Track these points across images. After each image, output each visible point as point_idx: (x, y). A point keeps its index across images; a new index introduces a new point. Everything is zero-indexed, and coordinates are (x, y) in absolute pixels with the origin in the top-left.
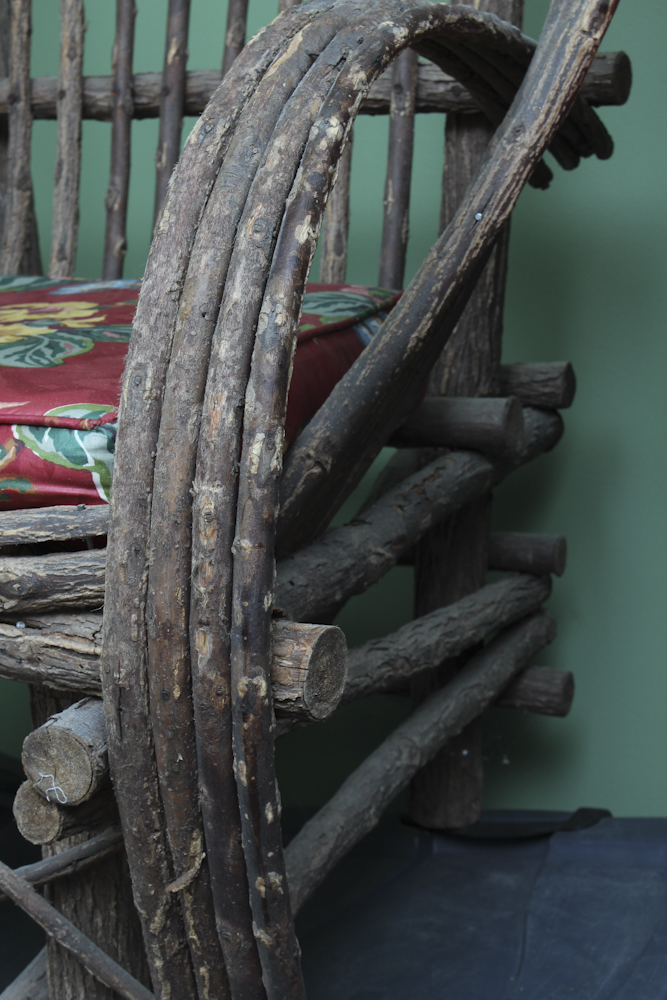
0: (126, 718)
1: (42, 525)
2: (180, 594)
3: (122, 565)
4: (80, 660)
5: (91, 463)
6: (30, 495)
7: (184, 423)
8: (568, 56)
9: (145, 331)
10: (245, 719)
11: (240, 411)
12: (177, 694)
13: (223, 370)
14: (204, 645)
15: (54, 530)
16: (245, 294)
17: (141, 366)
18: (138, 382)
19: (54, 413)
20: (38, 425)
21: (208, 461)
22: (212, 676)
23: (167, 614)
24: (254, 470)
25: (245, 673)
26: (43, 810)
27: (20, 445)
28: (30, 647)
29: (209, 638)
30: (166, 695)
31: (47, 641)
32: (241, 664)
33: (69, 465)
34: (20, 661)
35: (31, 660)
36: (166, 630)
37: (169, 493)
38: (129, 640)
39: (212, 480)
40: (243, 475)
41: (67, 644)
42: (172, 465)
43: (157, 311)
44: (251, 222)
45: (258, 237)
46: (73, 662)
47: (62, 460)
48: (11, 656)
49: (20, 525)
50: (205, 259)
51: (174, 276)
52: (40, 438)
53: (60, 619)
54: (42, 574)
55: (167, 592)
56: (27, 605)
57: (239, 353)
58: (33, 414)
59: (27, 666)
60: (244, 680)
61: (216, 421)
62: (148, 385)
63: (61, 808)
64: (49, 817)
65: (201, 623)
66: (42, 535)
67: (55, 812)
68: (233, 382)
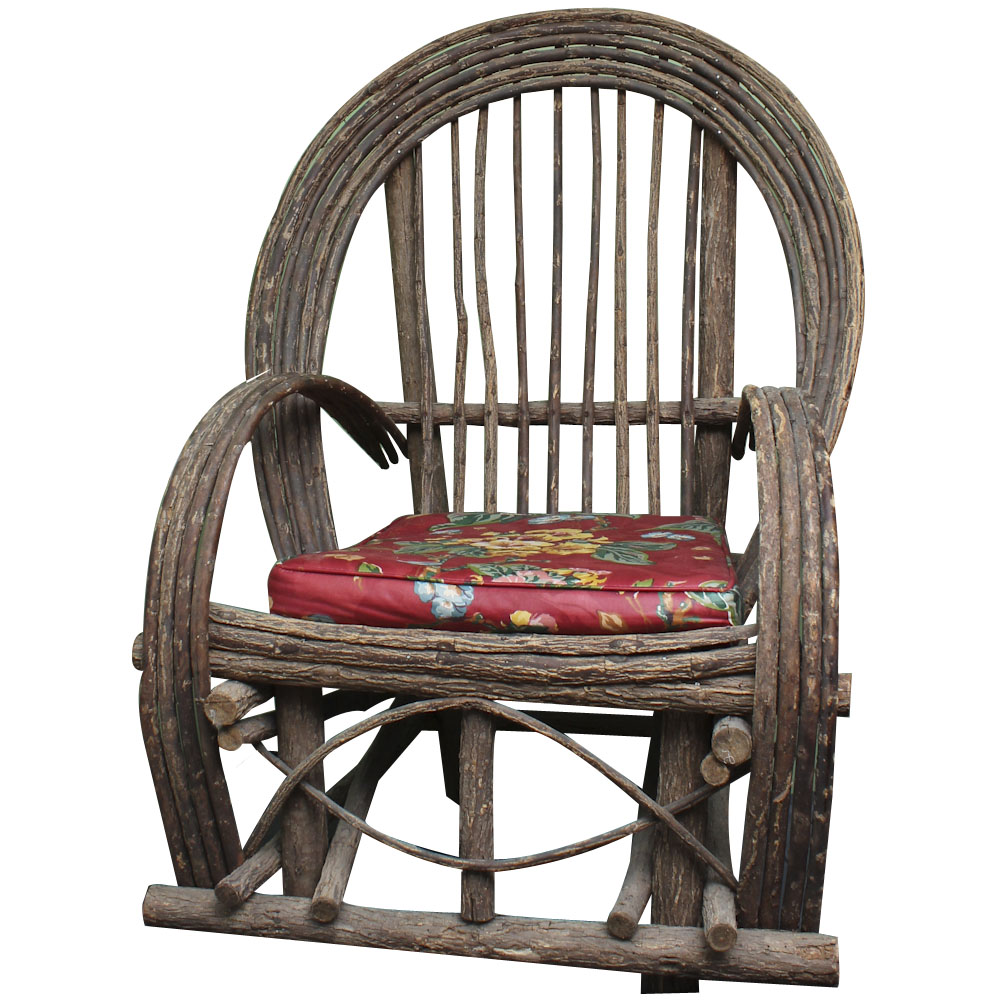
0: (768, 721)
1: (712, 637)
2: (797, 662)
3: (769, 651)
4: (733, 698)
5: (728, 607)
6: (701, 624)
7: (795, 586)
8: (838, 410)
9: (769, 547)
10: (829, 715)
11: (822, 580)
12: (795, 707)
13: (813, 563)
14: (811, 683)
15: (720, 638)
16: (815, 529)
17: (770, 563)
18: (770, 570)
19: (704, 585)
20: (699, 591)
21: (812, 602)
22: (815, 697)
23: (792, 671)
24: (832, 605)
25: (831, 694)
26: (719, 769)
27: (693, 600)
28: (706, 695)
29: (814, 681)
30: (790, 708)
31: (715, 690)
32: (829, 691)
33: (718, 609)
34: (698, 701)
35: (704, 700)
36: (791, 679)
37: (791, 617)
38: (771, 685)
39: (814, 611)
40: (827, 608)
41: (727, 691)
42: (792, 604)
43: (773, 538)
44: (809, 498)
45: (814, 504)
46: (729, 699)
47: (715, 607)
48: (693, 699)
49: (699, 637)
50: (792, 515)
51: (777, 522)
52: (702, 596)
53: (719, 680)
54: (715, 659)
55: (791, 662)
56: (706, 674)
57: (818, 555)
58: (694, 587)
59: (701, 703)
60: (830, 698)
61: (813, 585)
62: (775, 570)
63: (729, 766)
64: (723, 771)
65: (811, 674)
66: (714, 641)
67: (726, 769)
68: (818, 568)
